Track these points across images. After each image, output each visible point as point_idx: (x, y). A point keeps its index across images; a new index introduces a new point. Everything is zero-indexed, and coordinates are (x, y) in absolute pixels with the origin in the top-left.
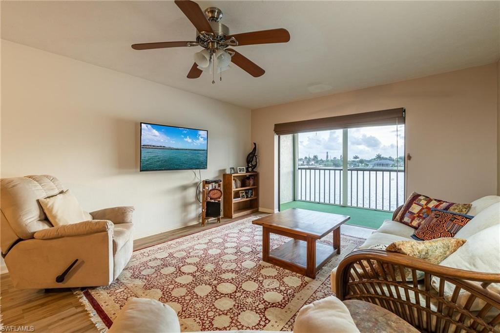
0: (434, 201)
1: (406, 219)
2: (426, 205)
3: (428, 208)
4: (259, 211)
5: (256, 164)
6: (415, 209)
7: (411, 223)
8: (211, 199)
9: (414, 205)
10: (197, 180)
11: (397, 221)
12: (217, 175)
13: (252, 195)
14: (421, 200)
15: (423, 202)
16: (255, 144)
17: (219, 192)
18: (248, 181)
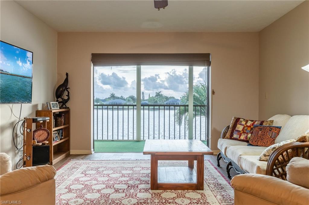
0: (249, 121)
1: (235, 136)
2: (246, 124)
3: (247, 126)
4: (71, 154)
5: (69, 99)
6: (240, 128)
7: (240, 137)
8: (38, 142)
9: (238, 126)
10: (13, 119)
11: (227, 138)
12: (30, 112)
13: (62, 136)
14: (242, 121)
15: (244, 123)
16: (67, 74)
17: (45, 132)
18: (60, 119)
